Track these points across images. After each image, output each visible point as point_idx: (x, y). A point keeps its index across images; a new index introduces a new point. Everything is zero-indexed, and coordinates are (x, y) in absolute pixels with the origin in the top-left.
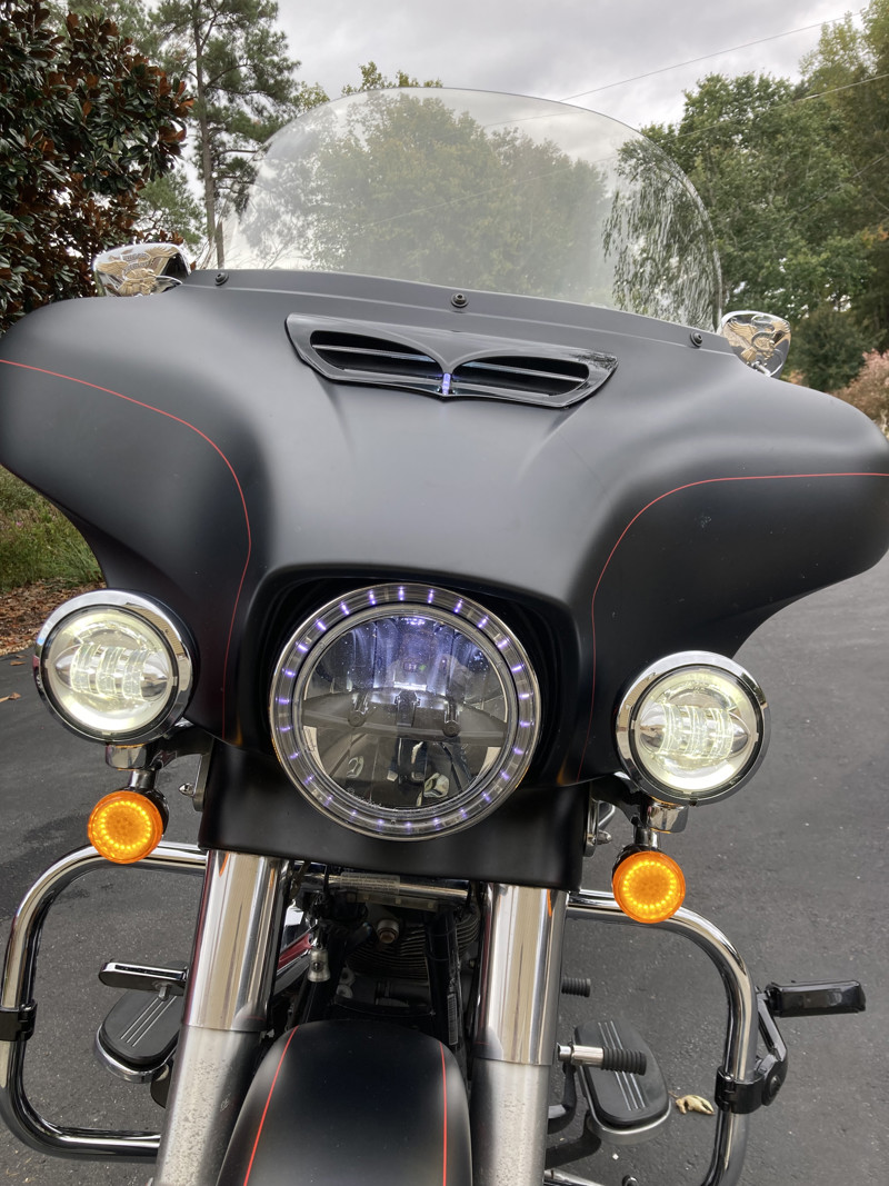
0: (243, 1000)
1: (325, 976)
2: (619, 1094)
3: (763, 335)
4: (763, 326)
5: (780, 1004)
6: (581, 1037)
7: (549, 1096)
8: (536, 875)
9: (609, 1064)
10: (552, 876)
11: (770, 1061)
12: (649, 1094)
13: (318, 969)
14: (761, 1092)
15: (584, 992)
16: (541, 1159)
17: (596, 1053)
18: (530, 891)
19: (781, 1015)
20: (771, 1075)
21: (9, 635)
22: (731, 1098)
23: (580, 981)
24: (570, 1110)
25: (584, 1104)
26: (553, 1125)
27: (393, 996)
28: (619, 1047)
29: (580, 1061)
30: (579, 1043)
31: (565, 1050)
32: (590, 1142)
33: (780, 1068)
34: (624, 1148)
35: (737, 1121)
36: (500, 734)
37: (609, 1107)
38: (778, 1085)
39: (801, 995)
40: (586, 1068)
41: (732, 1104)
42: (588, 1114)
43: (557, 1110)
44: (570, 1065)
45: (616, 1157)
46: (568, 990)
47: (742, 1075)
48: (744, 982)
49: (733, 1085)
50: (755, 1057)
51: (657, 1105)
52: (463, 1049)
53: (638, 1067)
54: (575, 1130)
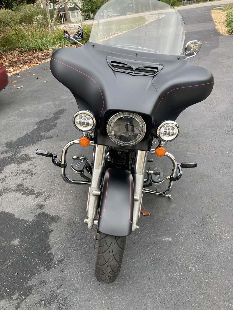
0: (101, 165)
1: (110, 160)
2: (156, 178)
3: (196, 46)
4: (196, 44)
5: (183, 166)
6: (151, 169)
7: (144, 178)
8: (144, 149)
9: (154, 174)
10: (146, 149)
11: (179, 174)
12: (161, 178)
13: (109, 159)
14: (177, 178)
15: (152, 162)
16: (142, 186)
17: (152, 172)
18: (143, 151)
19: (183, 167)
20: (179, 176)
21: (14, 67)
22: (172, 179)
23: (151, 160)
24: (148, 180)
25: (150, 179)
26: (145, 182)
27: (120, 162)
28: (157, 171)
29: (150, 173)
30: (150, 170)
31: (147, 171)
32: (151, 184)
33: (180, 175)
34: (157, 186)
35: (172, 182)
36: (140, 133)
37: (154, 180)
38: (180, 178)
39: (187, 165)
40: (151, 174)
41: (172, 180)
42: (151, 180)
43: (145, 180)
44: (148, 174)
45: (155, 187)
46: (148, 161)
47: (174, 176)
48: (176, 163)
49: (172, 177)
50: (176, 173)
51: (162, 180)
52: (131, 171)
53: (159, 174)
54: (148, 183)
